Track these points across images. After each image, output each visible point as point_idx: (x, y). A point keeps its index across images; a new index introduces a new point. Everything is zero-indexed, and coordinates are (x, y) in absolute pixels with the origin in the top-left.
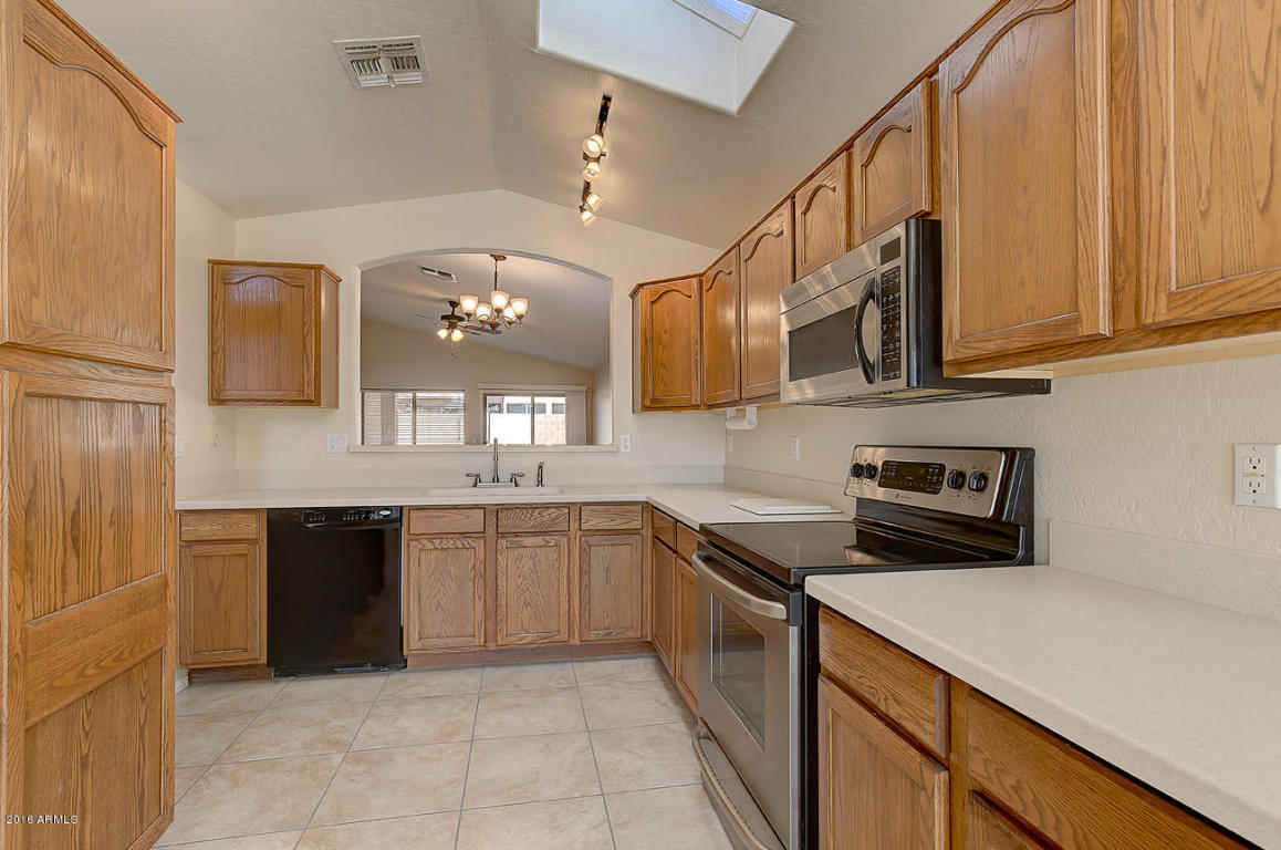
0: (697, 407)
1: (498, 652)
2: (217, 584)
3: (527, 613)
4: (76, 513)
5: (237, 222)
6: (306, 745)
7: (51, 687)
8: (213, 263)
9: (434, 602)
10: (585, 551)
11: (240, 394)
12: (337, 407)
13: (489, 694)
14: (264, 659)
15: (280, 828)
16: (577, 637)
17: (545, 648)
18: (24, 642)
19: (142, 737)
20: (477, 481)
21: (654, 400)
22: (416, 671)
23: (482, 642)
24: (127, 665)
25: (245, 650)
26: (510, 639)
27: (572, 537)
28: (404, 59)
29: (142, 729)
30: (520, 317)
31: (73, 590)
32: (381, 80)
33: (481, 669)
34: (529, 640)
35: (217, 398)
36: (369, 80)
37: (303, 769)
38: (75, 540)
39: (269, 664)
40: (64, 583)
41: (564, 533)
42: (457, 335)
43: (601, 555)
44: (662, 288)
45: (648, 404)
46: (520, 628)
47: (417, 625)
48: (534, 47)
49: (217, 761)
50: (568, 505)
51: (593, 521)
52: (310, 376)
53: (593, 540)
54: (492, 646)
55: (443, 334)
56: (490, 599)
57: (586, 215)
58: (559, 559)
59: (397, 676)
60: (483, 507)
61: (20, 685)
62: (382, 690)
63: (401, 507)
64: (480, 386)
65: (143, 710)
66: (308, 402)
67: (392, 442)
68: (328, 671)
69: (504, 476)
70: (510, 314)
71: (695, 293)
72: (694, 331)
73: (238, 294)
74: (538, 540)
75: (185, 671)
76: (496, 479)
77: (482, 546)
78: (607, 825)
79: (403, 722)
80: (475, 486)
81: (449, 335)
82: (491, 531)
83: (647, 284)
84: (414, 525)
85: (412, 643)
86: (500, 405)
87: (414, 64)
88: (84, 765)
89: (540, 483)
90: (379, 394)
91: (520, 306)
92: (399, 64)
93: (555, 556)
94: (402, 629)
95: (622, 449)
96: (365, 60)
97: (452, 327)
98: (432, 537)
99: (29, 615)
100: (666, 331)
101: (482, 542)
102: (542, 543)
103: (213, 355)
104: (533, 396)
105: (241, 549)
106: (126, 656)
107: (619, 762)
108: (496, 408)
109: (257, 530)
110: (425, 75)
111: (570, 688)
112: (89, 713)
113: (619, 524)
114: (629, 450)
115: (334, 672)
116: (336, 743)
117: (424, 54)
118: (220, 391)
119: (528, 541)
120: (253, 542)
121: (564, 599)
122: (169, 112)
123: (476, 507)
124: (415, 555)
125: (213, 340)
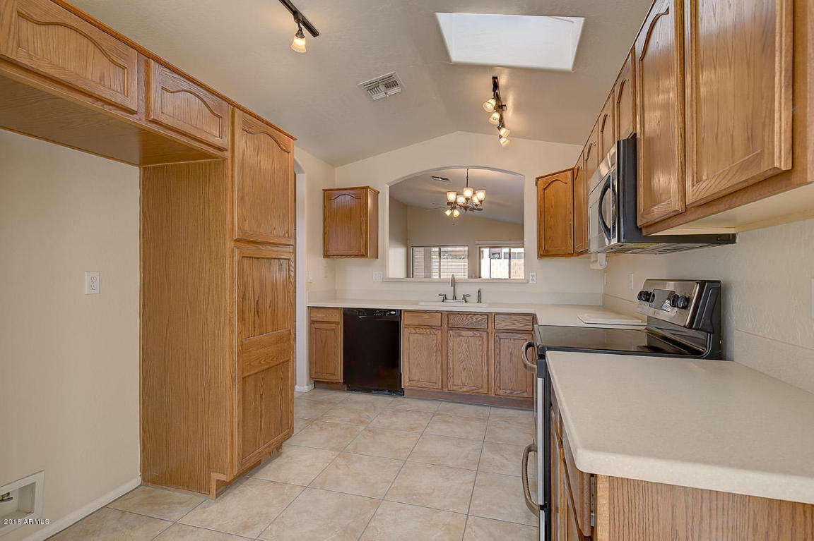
0: (571, 255)
1: (450, 394)
2: (324, 342)
3: (464, 374)
4: (258, 301)
5: (336, 169)
6: (351, 421)
7: (250, 364)
8: (325, 190)
9: (416, 363)
10: (498, 342)
11: (335, 253)
12: (377, 258)
13: (439, 414)
14: (342, 381)
15: (332, 449)
16: (493, 392)
17: (475, 395)
18: (242, 345)
19: (281, 394)
20: (445, 298)
21: (545, 251)
22: (408, 398)
23: (440, 387)
24: (276, 363)
25: (334, 375)
26: (455, 388)
27: (490, 332)
28: (390, 83)
29: (281, 391)
30: (481, 202)
31: (257, 331)
32: (382, 95)
33: (439, 402)
34: (465, 389)
35: (326, 256)
36: (376, 97)
37: (347, 429)
38: (257, 311)
39: (344, 383)
40: (254, 328)
41: (486, 330)
42: (456, 213)
43: (507, 345)
44: (550, 179)
45: (542, 253)
46: (461, 381)
47: (408, 373)
48: (451, 62)
49: (317, 419)
50: (487, 314)
51: (502, 325)
52: (363, 243)
53: (502, 335)
54: (445, 390)
55: (448, 213)
56: (444, 362)
57: (502, 140)
58: (482, 345)
59: (400, 398)
60: (441, 312)
61: (241, 360)
62: (390, 403)
63: (401, 310)
64: (477, 242)
65: (281, 383)
66: (362, 256)
67: (430, 277)
68: (368, 391)
69: (459, 296)
70: (476, 200)
71: (569, 181)
72: (570, 206)
73: (334, 204)
74: (470, 333)
75: (313, 382)
76: (455, 298)
77: (440, 333)
78: (473, 484)
79: (394, 419)
80: (443, 301)
81: (452, 213)
82: (445, 326)
83: (541, 177)
84: (406, 321)
85: (405, 382)
86: (499, 254)
87: (395, 84)
88: (261, 397)
89: (479, 301)
90: (423, 249)
91: (481, 195)
92: (388, 86)
93: (480, 343)
94: (401, 374)
95: (531, 282)
96: (372, 88)
97: (453, 208)
98: (415, 327)
99: (243, 337)
100: (552, 207)
101: (440, 332)
102: (472, 335)
103: (325, 234)
104: (510, 247)
105: (333, 326)
106: (275, 359)
107: (493, 458)
108: (497, 256)
109: (338, 318)
110: (402, 87)
111: (483, 419)
112: (263, 378)
113: (518, 326)
114: (535, 282)
115: (371, 392)
116: (362, 422)
117: (400, 80)
118: (327, 251)
119: (464, 333)
120: (337, 323)
121: (485, 368)
122: (291, 137)
123: (437, 312)
124: (407, 336)
125: (325, 227)
